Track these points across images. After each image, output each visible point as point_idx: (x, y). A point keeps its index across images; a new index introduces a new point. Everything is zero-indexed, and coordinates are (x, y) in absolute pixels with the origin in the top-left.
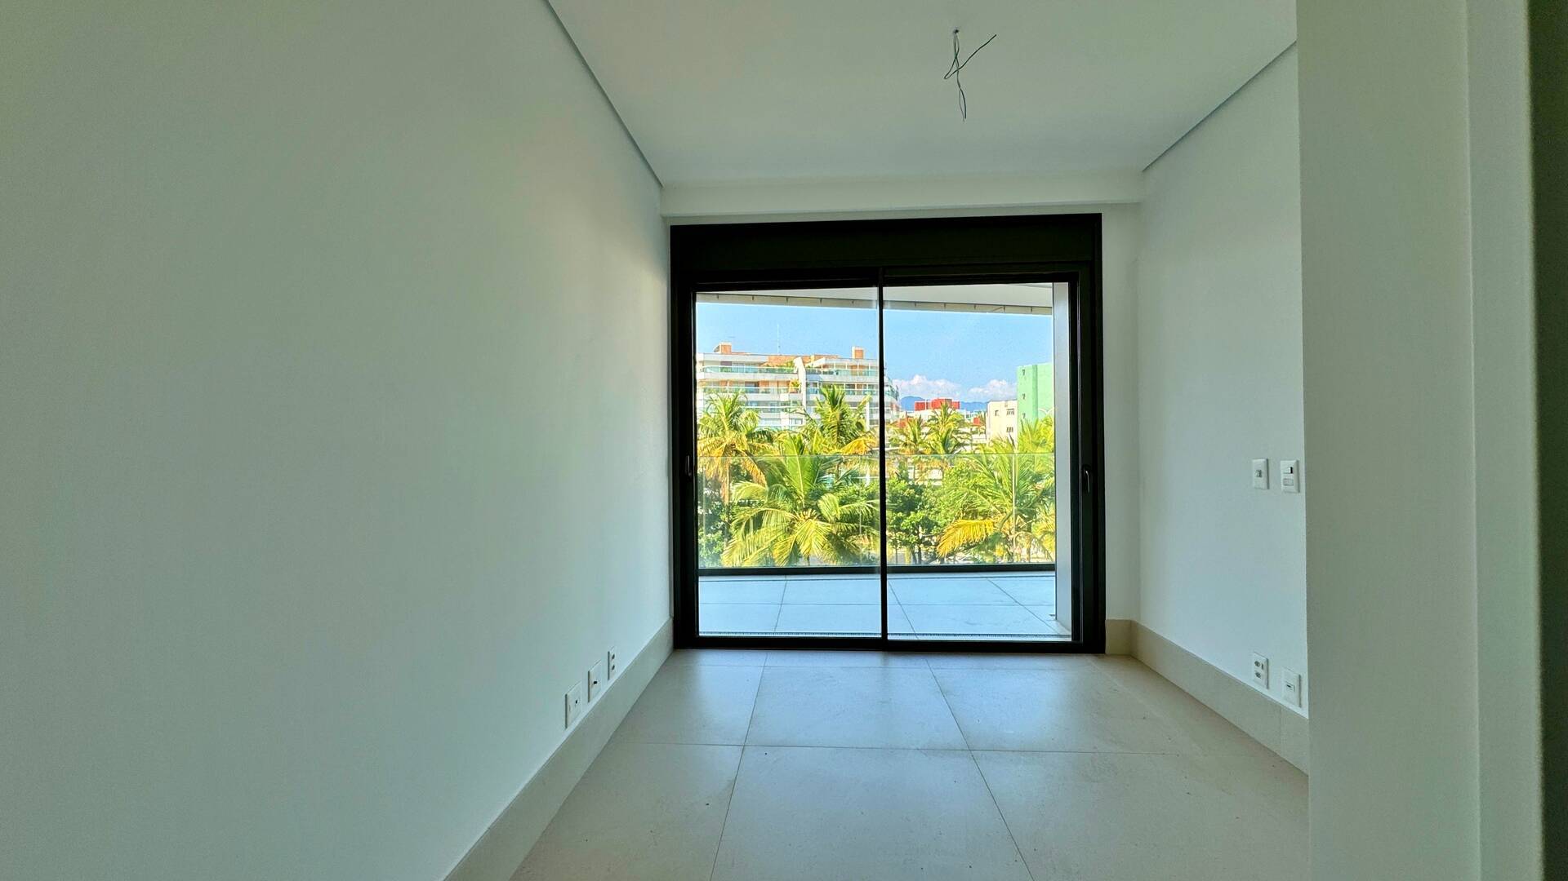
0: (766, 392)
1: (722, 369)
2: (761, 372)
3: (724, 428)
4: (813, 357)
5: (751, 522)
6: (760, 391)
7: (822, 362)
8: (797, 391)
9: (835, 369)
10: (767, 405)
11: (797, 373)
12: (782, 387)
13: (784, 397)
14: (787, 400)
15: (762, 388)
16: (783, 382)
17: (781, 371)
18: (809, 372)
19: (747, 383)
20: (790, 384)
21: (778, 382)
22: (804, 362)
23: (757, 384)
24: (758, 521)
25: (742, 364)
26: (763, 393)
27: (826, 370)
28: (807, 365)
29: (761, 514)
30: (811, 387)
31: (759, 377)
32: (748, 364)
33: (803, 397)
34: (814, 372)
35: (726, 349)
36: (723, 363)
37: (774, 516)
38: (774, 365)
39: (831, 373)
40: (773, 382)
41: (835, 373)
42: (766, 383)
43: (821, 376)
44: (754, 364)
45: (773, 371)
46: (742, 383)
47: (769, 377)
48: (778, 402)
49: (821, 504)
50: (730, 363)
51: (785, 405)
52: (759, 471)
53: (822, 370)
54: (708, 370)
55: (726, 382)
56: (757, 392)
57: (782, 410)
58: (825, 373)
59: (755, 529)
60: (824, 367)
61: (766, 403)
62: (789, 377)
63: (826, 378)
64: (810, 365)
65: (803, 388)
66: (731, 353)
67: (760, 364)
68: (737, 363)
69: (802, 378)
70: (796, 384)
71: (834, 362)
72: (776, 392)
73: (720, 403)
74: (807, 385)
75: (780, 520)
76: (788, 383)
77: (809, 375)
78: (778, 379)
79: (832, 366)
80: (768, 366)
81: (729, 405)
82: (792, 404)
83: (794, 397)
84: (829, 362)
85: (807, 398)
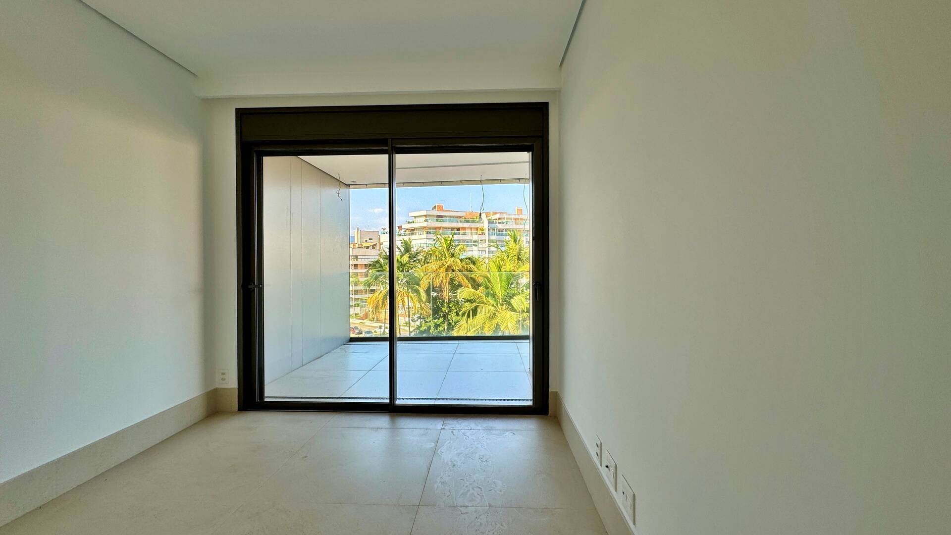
0: (464, 234)
1: (437, 220)
2: (461, 222)
3: (446, 256)
4: (492, 213)
5: (471, 311)
6: (461, 234)
7: (497, 216)
8: (483, 234)
9: (506, 220)
10: (464, 242)
11: (483, 223)
12: (474, 231)
13: (475, 237)
14: (477, 239)
15: (461, 232)
16: (474, 228)
17: (473, 221)
18: (490, 222)
19: (453, 229)
20: (479, 229)
21: (471, 228)
22: (487, 216)
23: (458, 229)
24: (475, 311)
25: (450, 217)
26: (462, 234)
27: (500, 221)
28: (488, 218)
29: (476, 307)
30: (491, 231)
31: (460, 225)
32: (453, 217)
33: (486, 237)
34: (493, 223)
35: (440, 208)
36: (438, 216)
37: (484, 309)
38: (469, 217)
39: (503, 223)
40: (468, 228)
41: (505, 223)
42: (464, 229)
43: (497, 224)
44: (457, 217)
45: (468, 222)
46: (449, 228)
47: (466, 225)
48: (471, 240)
49: (512, 301)
50: (442, 217)
51: (475, 242)
52: (467, 282)
53: (498, 221)
54: (429, 221)
55: (440, 228)
56: (459, 234)
57: (474, 245)
58: (499, 223)
59: (473, 316)
60: (499, 219)
61: (464, 241)
62: (478, 225)
63: (500, 226)
64: (490, 218)
65: (487, 232)
66: (443, 210)
67: (460, 217)
68: (446, 217)
69: (486, 225)
70: (482, 230)
71: (505, 216)
72: (470, 234)
73: (443, 241)
74: (489, 230)
75: (487, 311)
76: (477, 229)
77: (490, 224)
78: (471, 227)
79: (504, 219)
80: (465, 218)
81: (449, 242)
82: (479, 241)
83: (481, 237)
84: (502, 216)
85: (489, 238)
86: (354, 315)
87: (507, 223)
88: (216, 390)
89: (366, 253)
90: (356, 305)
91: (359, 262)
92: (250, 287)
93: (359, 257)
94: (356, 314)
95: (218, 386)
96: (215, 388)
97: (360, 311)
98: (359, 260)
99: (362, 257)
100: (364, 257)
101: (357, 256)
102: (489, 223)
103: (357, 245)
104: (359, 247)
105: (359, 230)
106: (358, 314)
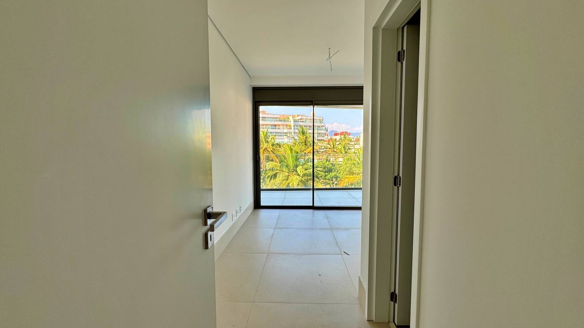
0: (279, 129)
1: (262, 120)
2: (277, 121)
3: (263, 142)
4: (296, 116)
5: (273, 176)
6: (277, 128)
7: (300, 117)
8: (290, 128)
10: (279, 133)
11: (290, 122)
12: (285, 127)
13: (286, 131)
15: (277, 127)
16: (285, 125)
17: (285, 121)
19: (272, 125)
20: (288, 126)
23: (275, 126)
24: (275, 176)
25: (270, 118)
27: (301, 121)
28: (294, 119)
29: (277, 173)
30: (296, 127)
31: (276, 123)
32: (272, 118)
33: (292, 131)
34: (296, 121)
35: (264, 112)
36: (263, 117)
37: (281, 174)
38: (282, 119)
39: (303, 122)
40: (281, 125)
41: (304, 122)
42: (279, 125)
43: (299, 123)
44: (275, 118)
45: (281, 121)
46: (270, 125)
47: (280, 123)
48: (283, 132)
49: (298, 170)
50: (265, 118)
51: (286, 133)
52: (276, 158)
53: (299, 120)
55: (264, 125)
56: (276, 128)
57: (285, 135)
58: (301, 122)
59: (274, 179)
62: (287, 123)
63: (301, 124)
65: (293, 127)
66: (266, 114)
67: (277, 118)
68: (268, 118)
69: (292, 123)
70: (290, 126)
71: (304, 117)
72: (282, 128)
74: (294, 126)
75: (283, 176)
76: (287, 125)
77: (295, 123)
78: (283, 124)
79: (303, 119)
80: (279, 119)
81: (265, 134)
82: (288, 133)
83: (289, 131)
84: (302, 118)
85: (294, 131)
87: (305, 122)
102: (294, 121)
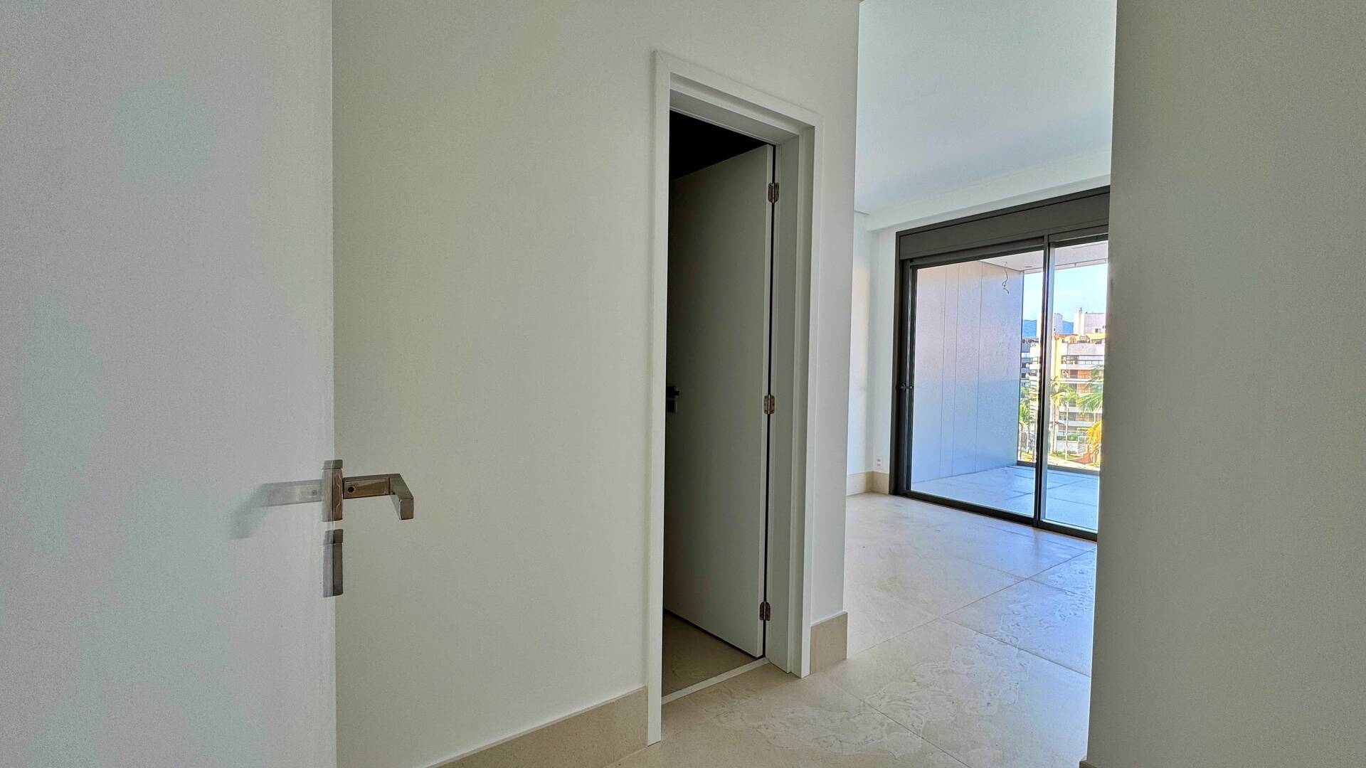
86: (1066, 454)
88: (873, 472)
89: (1095, 350)
90: (1072, 438)
91: (1081, 366)
92: (902, 387)
93: (1080, 358)
94: (1069, 452)
95: (875, 470)
96: (871, 470)
97: (1079, 447)
98: (1080, 363)
99: (1086, 358)
100: (1090, 358)
101: (1077, 356)
103: (1078, 339)
104: (1081, 342)
105: (1084, 312)
106: (1074, 452)
